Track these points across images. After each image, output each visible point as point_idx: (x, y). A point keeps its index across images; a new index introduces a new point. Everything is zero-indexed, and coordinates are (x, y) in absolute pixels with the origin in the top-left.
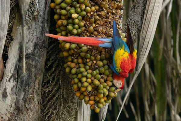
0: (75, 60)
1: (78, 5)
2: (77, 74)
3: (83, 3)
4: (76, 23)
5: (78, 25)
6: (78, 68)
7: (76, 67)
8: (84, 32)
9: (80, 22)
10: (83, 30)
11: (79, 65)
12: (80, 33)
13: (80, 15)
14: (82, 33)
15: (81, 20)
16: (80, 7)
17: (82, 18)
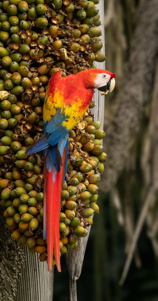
0: (8, 174)
1: (8, 75)
2: (11, 198)
3: (17, 71)
4: (6, 107)
5: (10, 112)
6: (13, 189)
7: (9, 187)
8: (21, 124)
9: (13, 105)
10: (19, 119)
11: (14, 184)
12: (14, 125)
13: (12, 94)
14: (17, 124)
15: (14, 101)
16: (11, 79)
17: (16, 98)
